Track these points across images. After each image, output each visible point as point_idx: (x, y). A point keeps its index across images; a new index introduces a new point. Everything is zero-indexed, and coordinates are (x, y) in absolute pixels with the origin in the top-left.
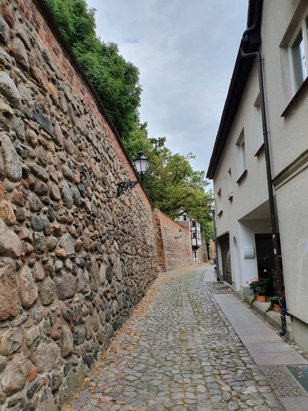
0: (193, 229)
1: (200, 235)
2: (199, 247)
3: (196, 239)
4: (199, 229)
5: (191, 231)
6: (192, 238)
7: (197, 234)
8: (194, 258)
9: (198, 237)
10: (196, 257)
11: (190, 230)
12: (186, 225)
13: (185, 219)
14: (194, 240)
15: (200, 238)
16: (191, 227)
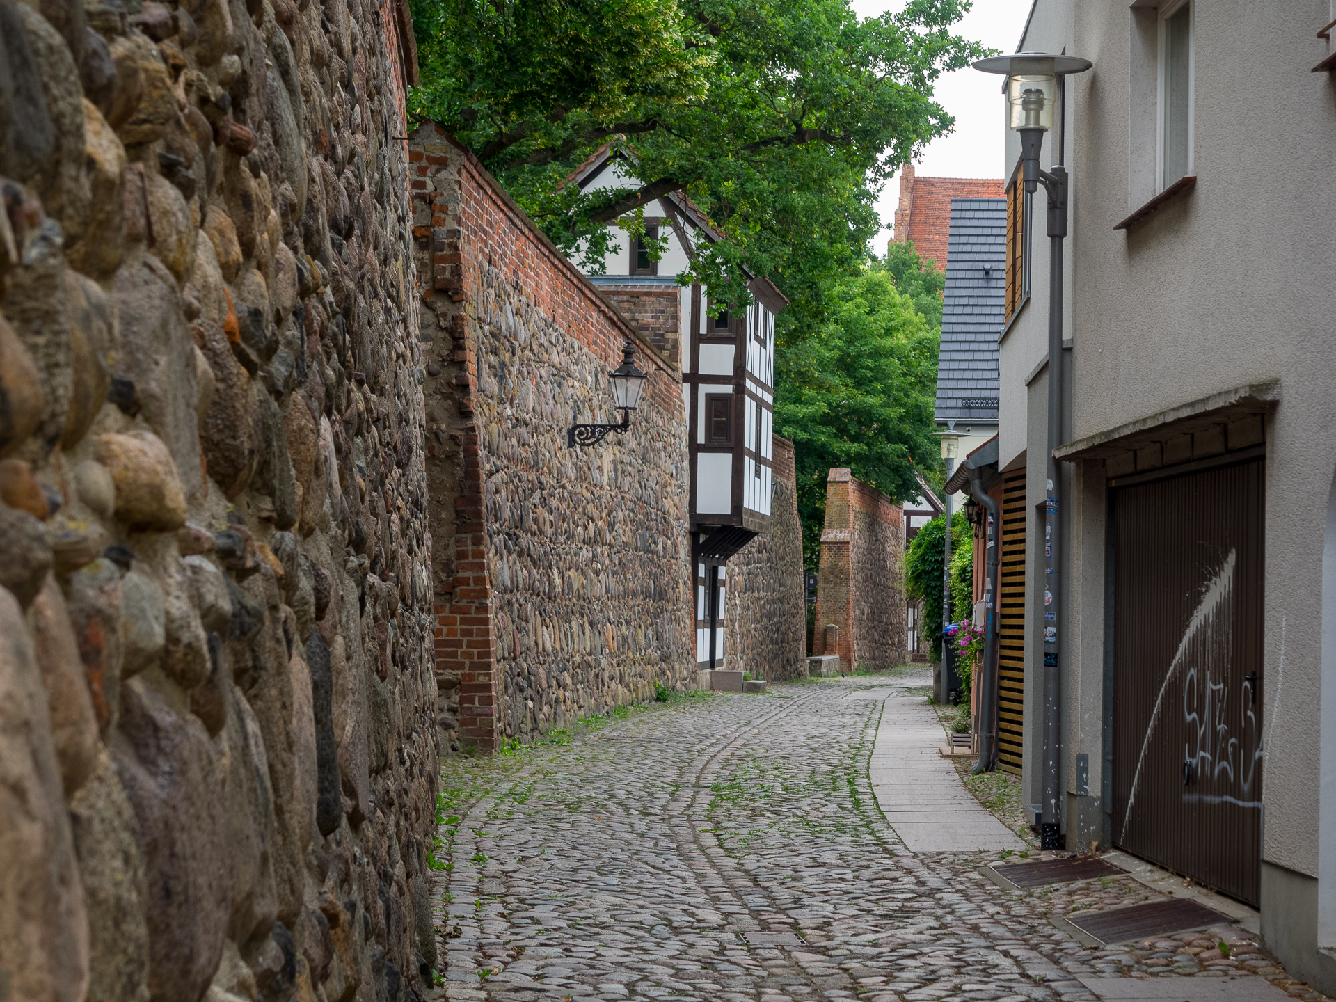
0: (717, 358)
1: (767, 417)
2: (747, 536)
3: (738, 453)
4: (761, 362)
5: (694, 378)
6: (694, 449)
7: (750, 406)
8: (704, 635)
9: (749, 442)
10: (713, 621)
11: (685, 367)
12: (647, 318)
13: (643, 260)
14: (715, 467)
15: (767, 451)
16: (697, 339)
